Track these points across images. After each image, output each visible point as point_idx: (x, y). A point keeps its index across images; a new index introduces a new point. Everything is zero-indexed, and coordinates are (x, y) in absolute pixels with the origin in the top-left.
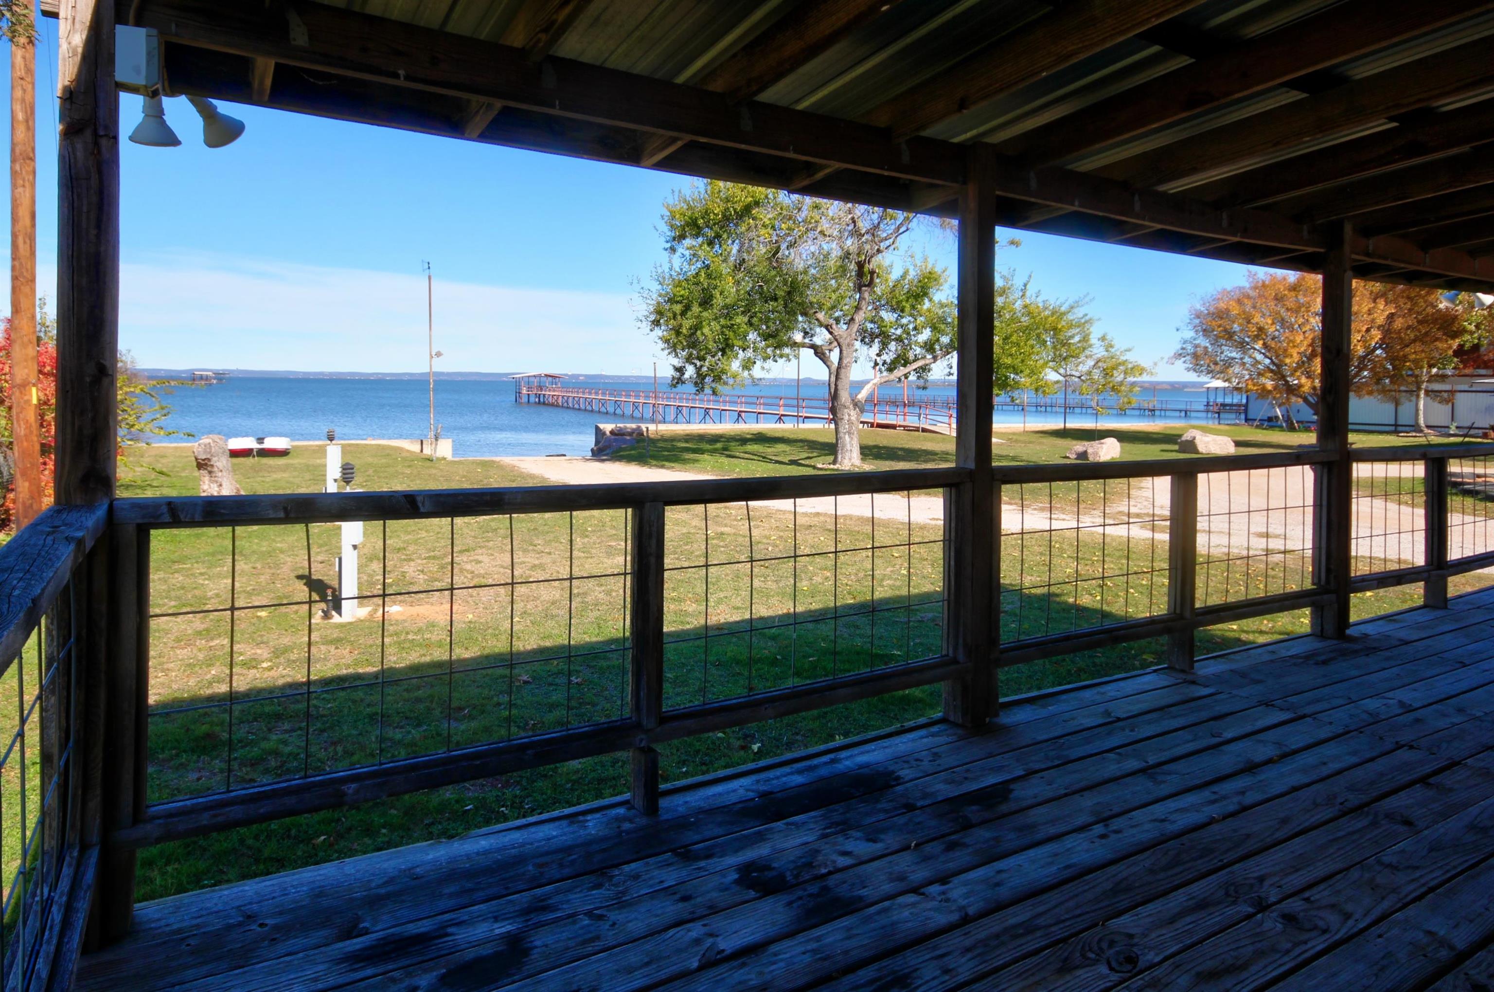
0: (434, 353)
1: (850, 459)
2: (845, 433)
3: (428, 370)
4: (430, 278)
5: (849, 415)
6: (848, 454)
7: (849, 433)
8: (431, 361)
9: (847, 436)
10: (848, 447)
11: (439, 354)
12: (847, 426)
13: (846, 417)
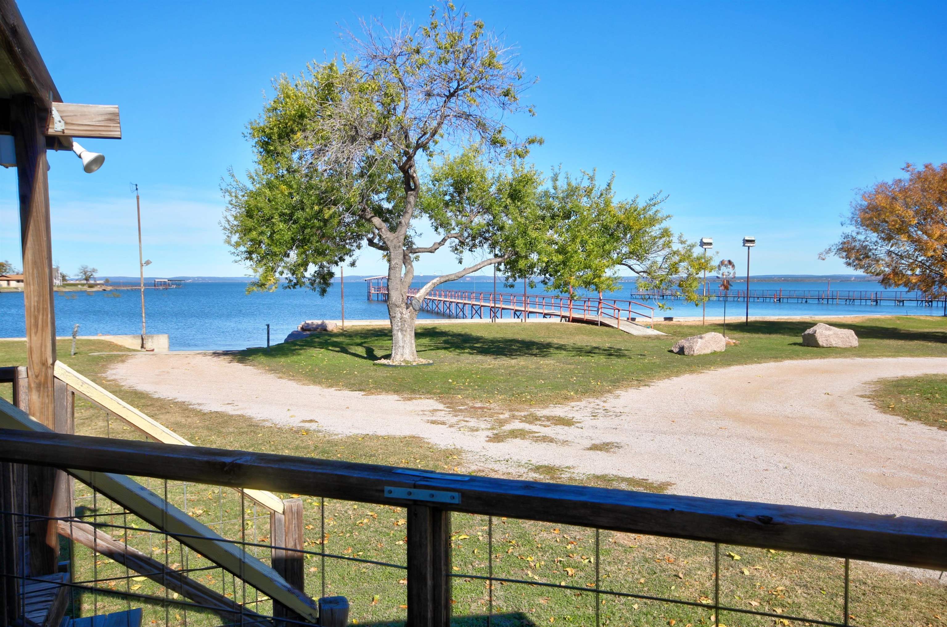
0: (143, 262)
1: (402, 355)
2: (398, 331)
3: (140, 276)
4: (138, 198)
5: (402, 313)
6: (400, 350)
7: (402, 330)
8: (141, 268)
9: (399, 333)
10: (401, 344)
11: (148, 263)
12: (399, 324)
13: (398, 315)
